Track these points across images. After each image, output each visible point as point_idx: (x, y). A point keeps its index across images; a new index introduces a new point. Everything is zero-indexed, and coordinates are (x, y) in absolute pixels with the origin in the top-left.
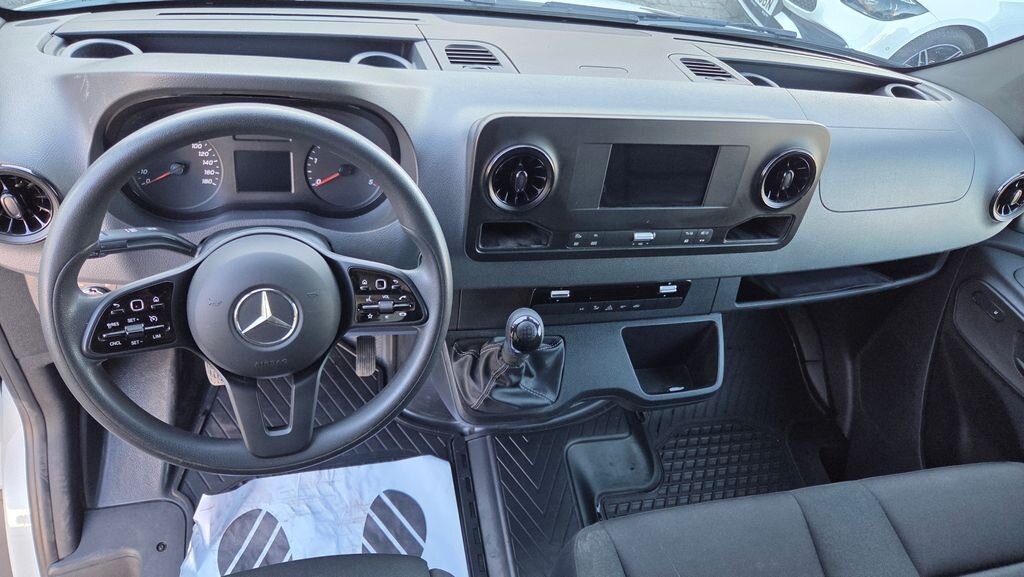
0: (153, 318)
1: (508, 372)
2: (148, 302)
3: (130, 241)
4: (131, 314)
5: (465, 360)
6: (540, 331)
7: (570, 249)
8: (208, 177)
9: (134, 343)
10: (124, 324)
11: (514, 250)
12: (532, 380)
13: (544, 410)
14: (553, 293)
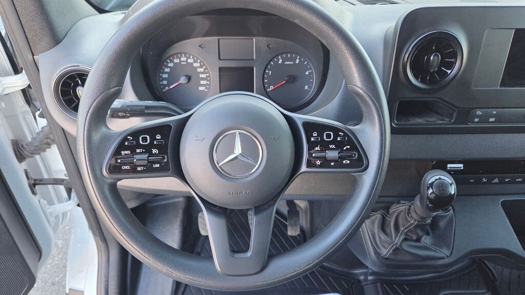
0: (155, 151)
1: (417, 226)
2: (153, 138)
3: (147, 107)
4: (140, 146)
5: (376, 219)
6: (452, 190)
7: (472, 125)
8: (203, 85)
9: (139, 169)
10: (133, 152)
11: (424, 124)
12: (428, 237)
13: (441, 262)
14: (449, 166)
